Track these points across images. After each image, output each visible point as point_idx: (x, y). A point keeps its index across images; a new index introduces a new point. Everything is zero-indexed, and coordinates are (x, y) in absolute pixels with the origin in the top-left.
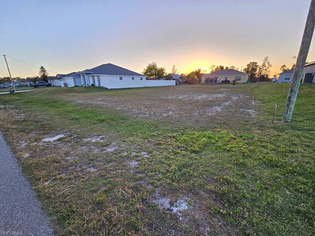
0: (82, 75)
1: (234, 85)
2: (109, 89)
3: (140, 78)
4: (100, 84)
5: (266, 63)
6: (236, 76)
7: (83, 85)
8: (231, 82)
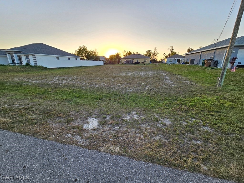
0: (8, 54)
1: (144, 65)
2: (49, 68)
3: (75, 58)
4: (36, 63)
5: (155, 51)
6: (144, 59)
7: (11, 64)
8: (141, 63)
